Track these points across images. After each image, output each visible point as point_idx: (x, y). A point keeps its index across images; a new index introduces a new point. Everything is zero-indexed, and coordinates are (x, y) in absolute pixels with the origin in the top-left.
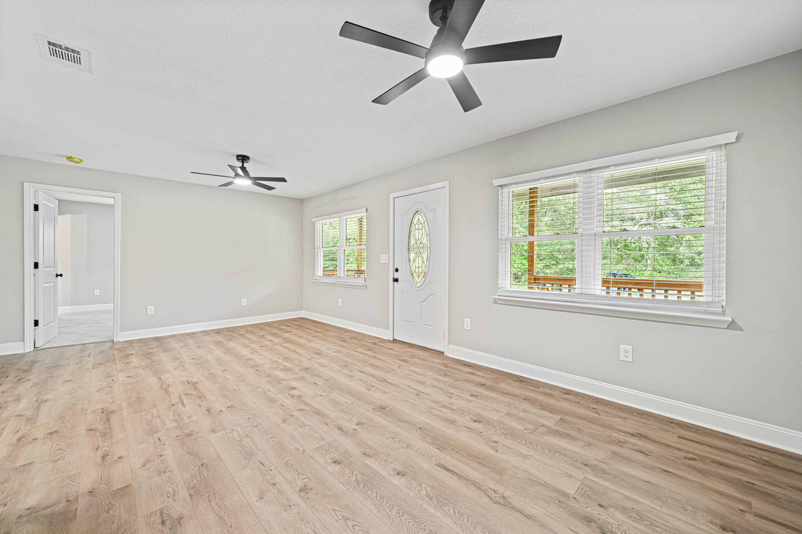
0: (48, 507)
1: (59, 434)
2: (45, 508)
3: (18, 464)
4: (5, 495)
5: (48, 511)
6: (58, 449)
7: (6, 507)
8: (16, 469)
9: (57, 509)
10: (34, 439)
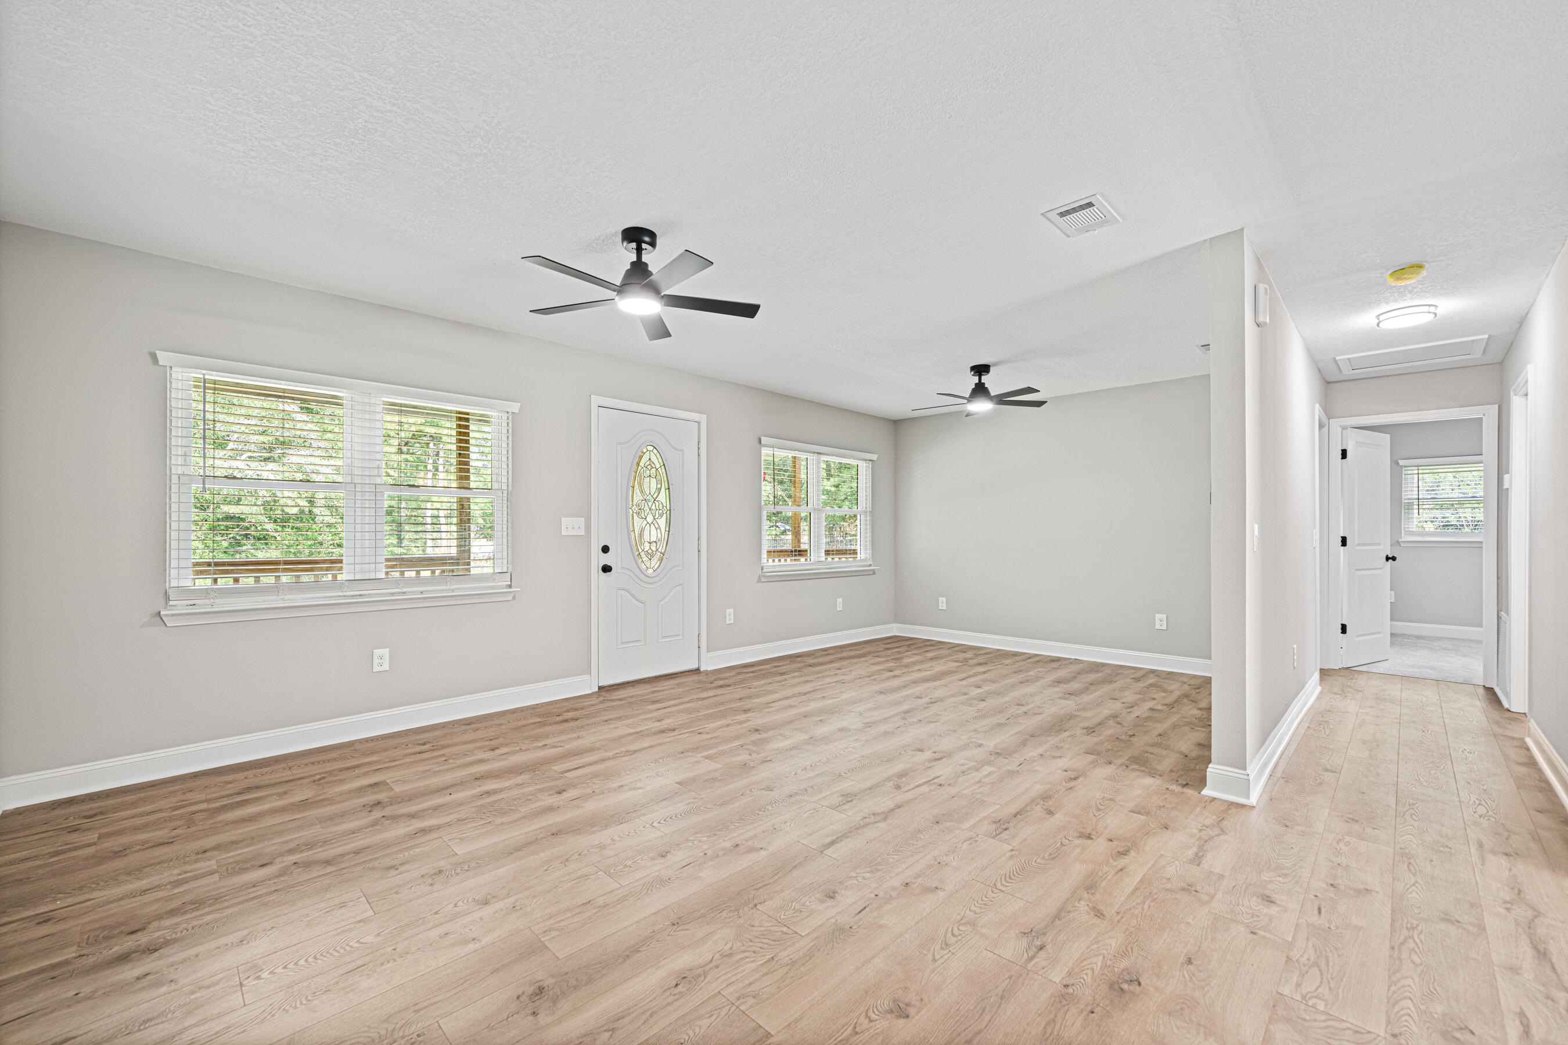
0: (1140, 770)
1: (1081, 830)
2: (1143, 771)
3: (1143, 817)
4: (1165, 796)
5: (1143, 769)
6: (1100, 810)
7: (1168, 787)
8: (1148, 814)
9: (1137, 767)
10: (1111, 841)
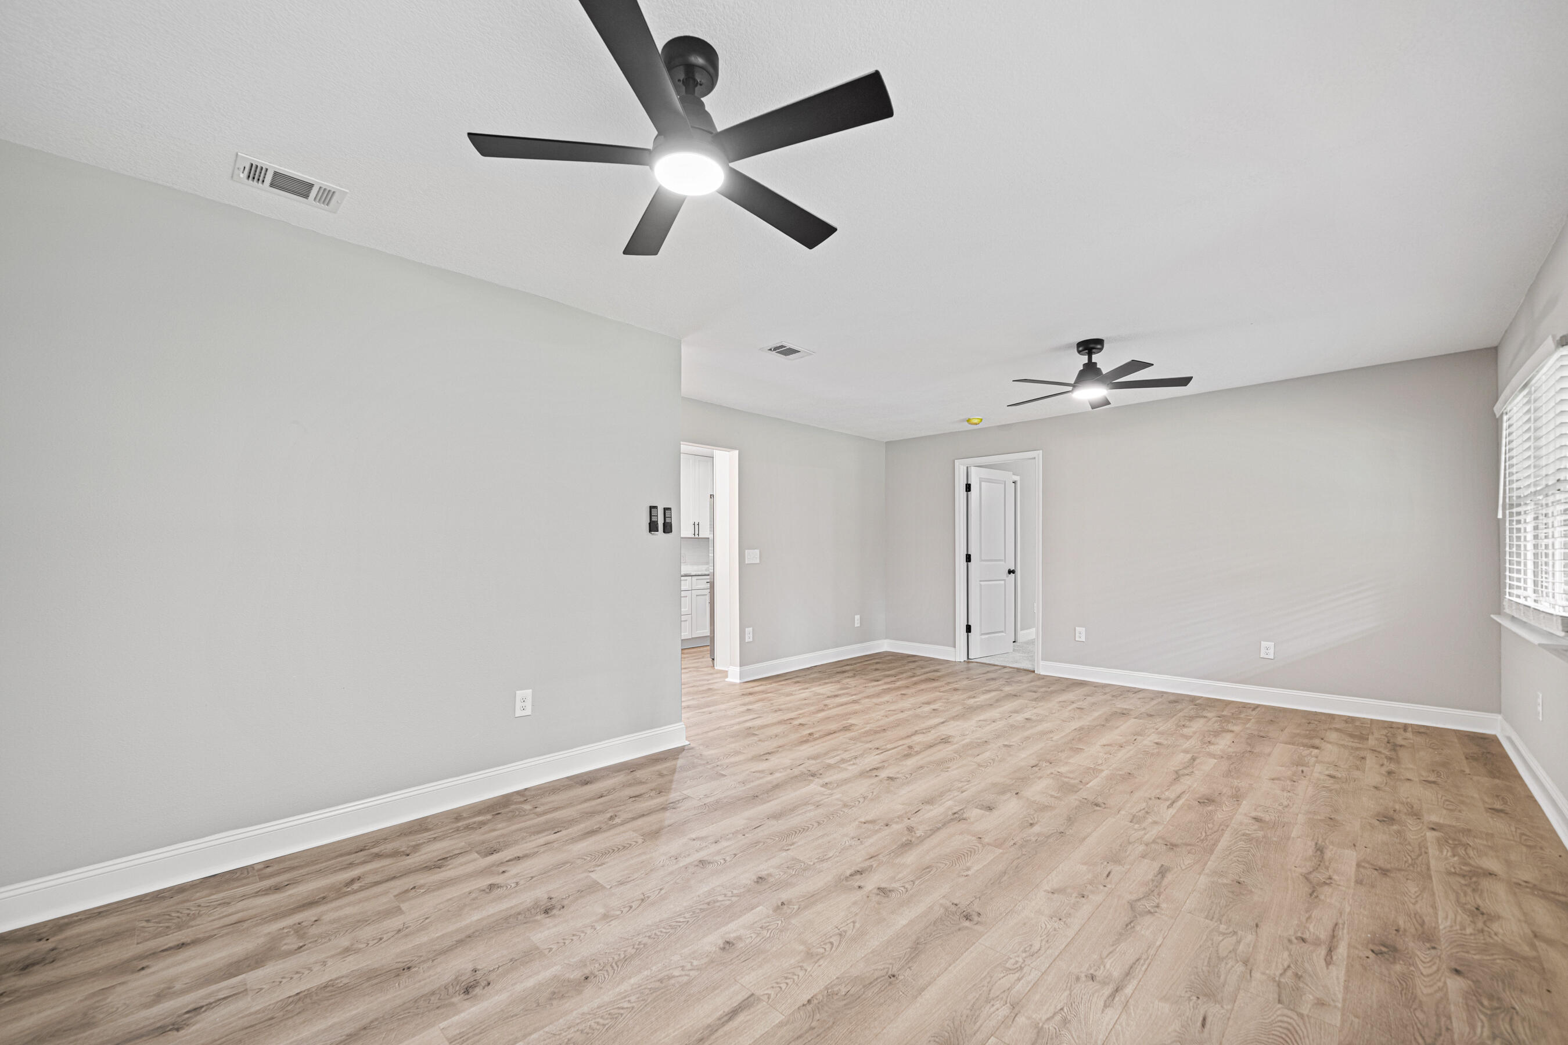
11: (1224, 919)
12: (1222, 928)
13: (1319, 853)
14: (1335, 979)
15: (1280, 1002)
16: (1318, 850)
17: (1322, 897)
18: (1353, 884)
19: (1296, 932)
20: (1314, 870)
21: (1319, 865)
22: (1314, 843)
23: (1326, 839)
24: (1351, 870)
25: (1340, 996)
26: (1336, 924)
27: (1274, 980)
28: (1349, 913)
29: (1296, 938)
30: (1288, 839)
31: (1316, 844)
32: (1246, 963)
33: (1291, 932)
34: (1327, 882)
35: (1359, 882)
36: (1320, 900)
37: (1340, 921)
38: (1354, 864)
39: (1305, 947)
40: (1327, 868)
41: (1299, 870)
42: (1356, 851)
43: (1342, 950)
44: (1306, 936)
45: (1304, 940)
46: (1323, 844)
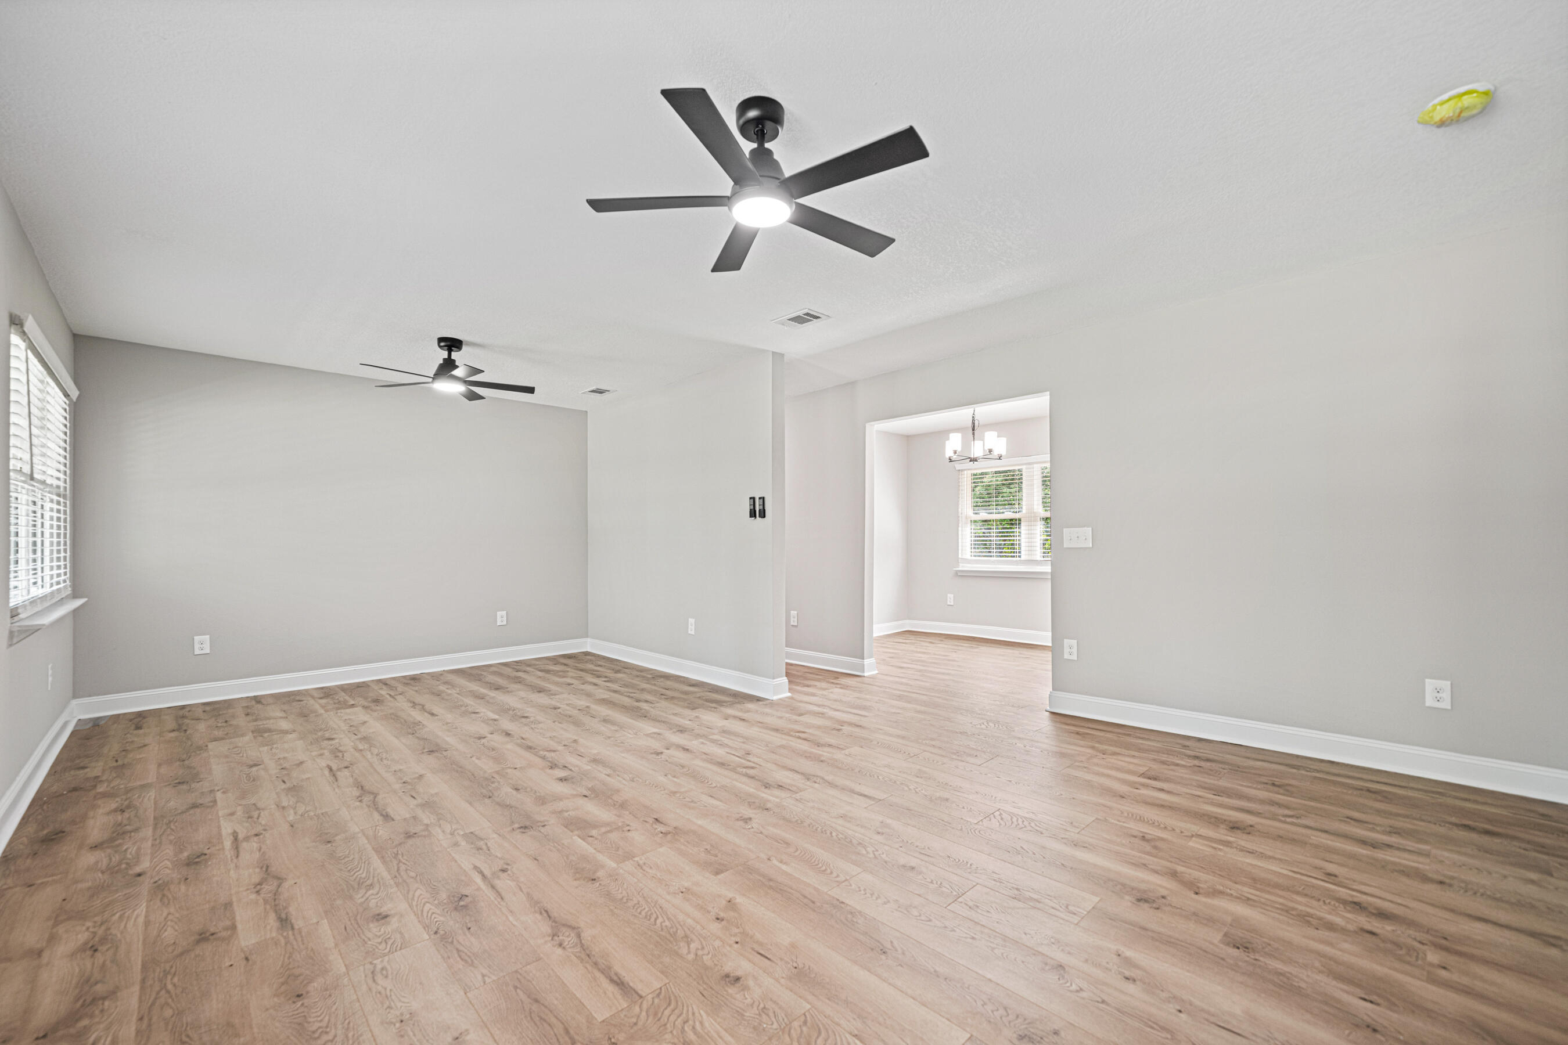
11: (316, 818)
12: (312, 814)
13: (283, 916)
14: (227, 828)
15: (254, 804)
16: (286, 919)
17: (257, 870)
18: (234, 899)
19: (264, 837)
20: (277, 891)
21: (275, 900)
22: (296, 927)
23: (286, 944)
24: (243, 915)
25: (222, 822)
26: (237, 857)
27: (263, 809)
28: (229, 871)
29: (262, 834)
30: (326, 912)
31: (293, 928)
32: (283, 808)
33: (267, 835)
34: (259, 887)
35: (228, 905)
36: (258, 867)
37: (235, 860)
38: (239, 927)
39: (254, 832)
40: (266, 901)
41: (290, 882)
42: (242, 950)
43: (228, 843)
44: (256, 839)
45: (256, 835)
46: (285, 934)
